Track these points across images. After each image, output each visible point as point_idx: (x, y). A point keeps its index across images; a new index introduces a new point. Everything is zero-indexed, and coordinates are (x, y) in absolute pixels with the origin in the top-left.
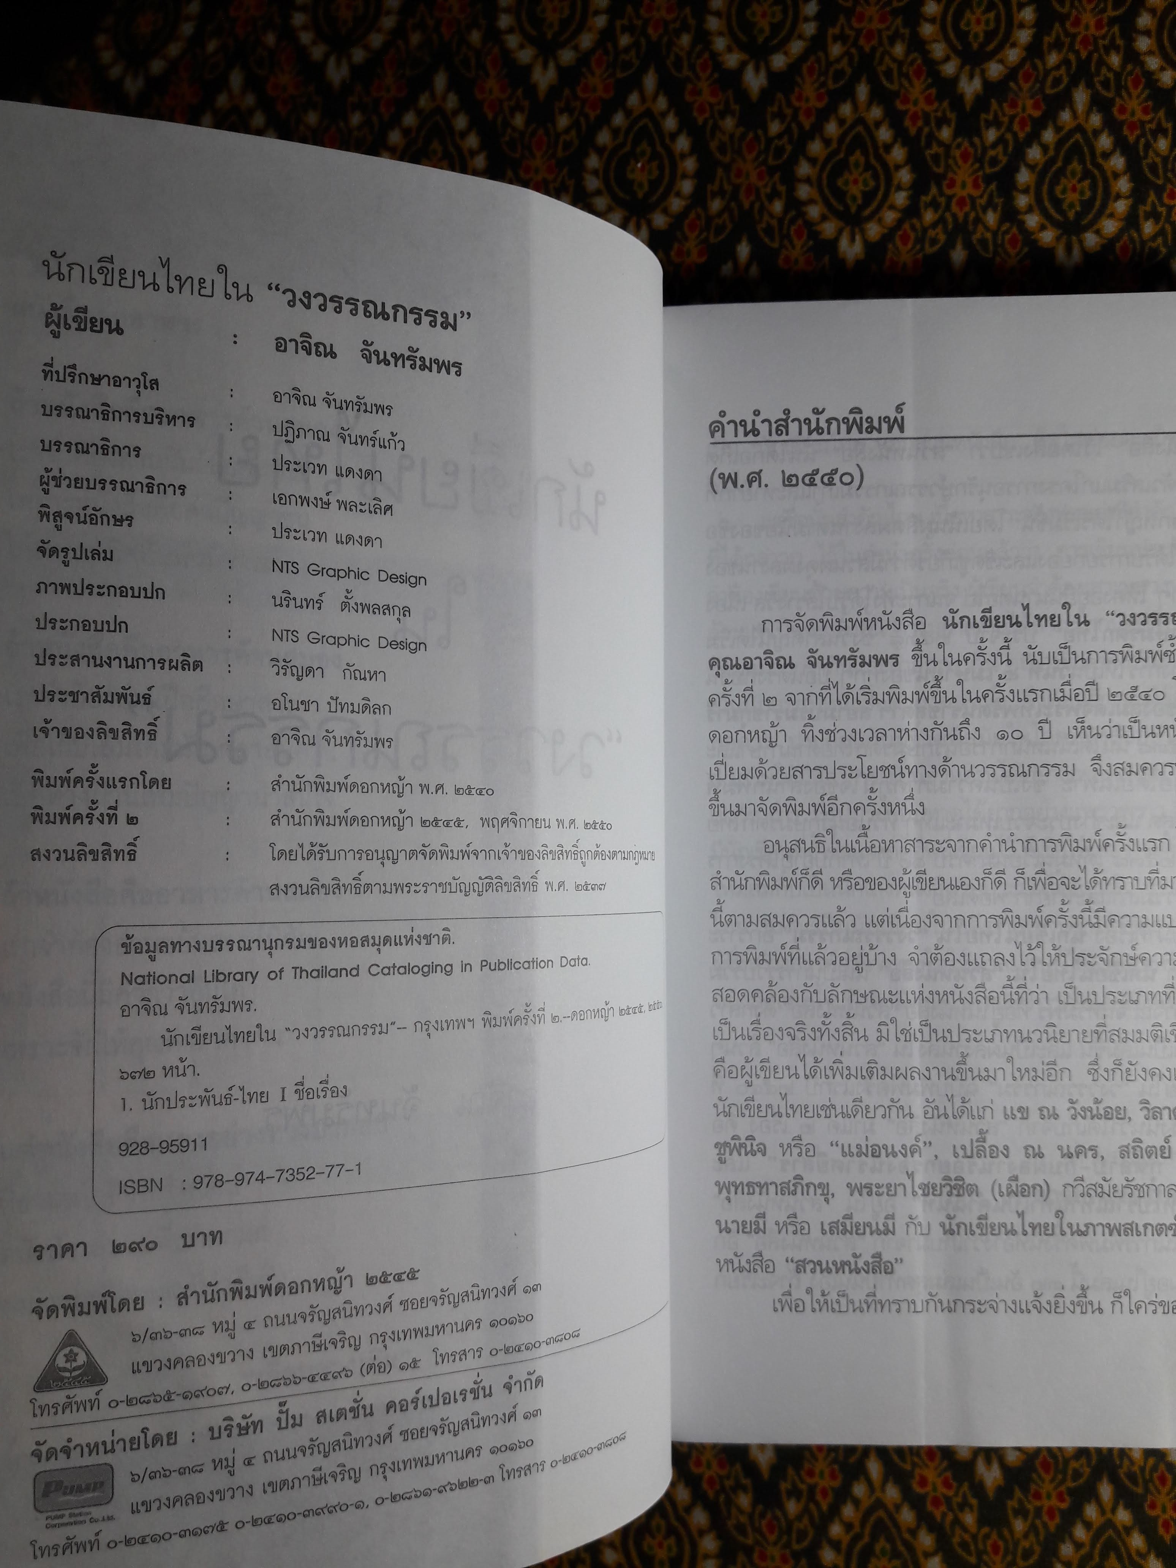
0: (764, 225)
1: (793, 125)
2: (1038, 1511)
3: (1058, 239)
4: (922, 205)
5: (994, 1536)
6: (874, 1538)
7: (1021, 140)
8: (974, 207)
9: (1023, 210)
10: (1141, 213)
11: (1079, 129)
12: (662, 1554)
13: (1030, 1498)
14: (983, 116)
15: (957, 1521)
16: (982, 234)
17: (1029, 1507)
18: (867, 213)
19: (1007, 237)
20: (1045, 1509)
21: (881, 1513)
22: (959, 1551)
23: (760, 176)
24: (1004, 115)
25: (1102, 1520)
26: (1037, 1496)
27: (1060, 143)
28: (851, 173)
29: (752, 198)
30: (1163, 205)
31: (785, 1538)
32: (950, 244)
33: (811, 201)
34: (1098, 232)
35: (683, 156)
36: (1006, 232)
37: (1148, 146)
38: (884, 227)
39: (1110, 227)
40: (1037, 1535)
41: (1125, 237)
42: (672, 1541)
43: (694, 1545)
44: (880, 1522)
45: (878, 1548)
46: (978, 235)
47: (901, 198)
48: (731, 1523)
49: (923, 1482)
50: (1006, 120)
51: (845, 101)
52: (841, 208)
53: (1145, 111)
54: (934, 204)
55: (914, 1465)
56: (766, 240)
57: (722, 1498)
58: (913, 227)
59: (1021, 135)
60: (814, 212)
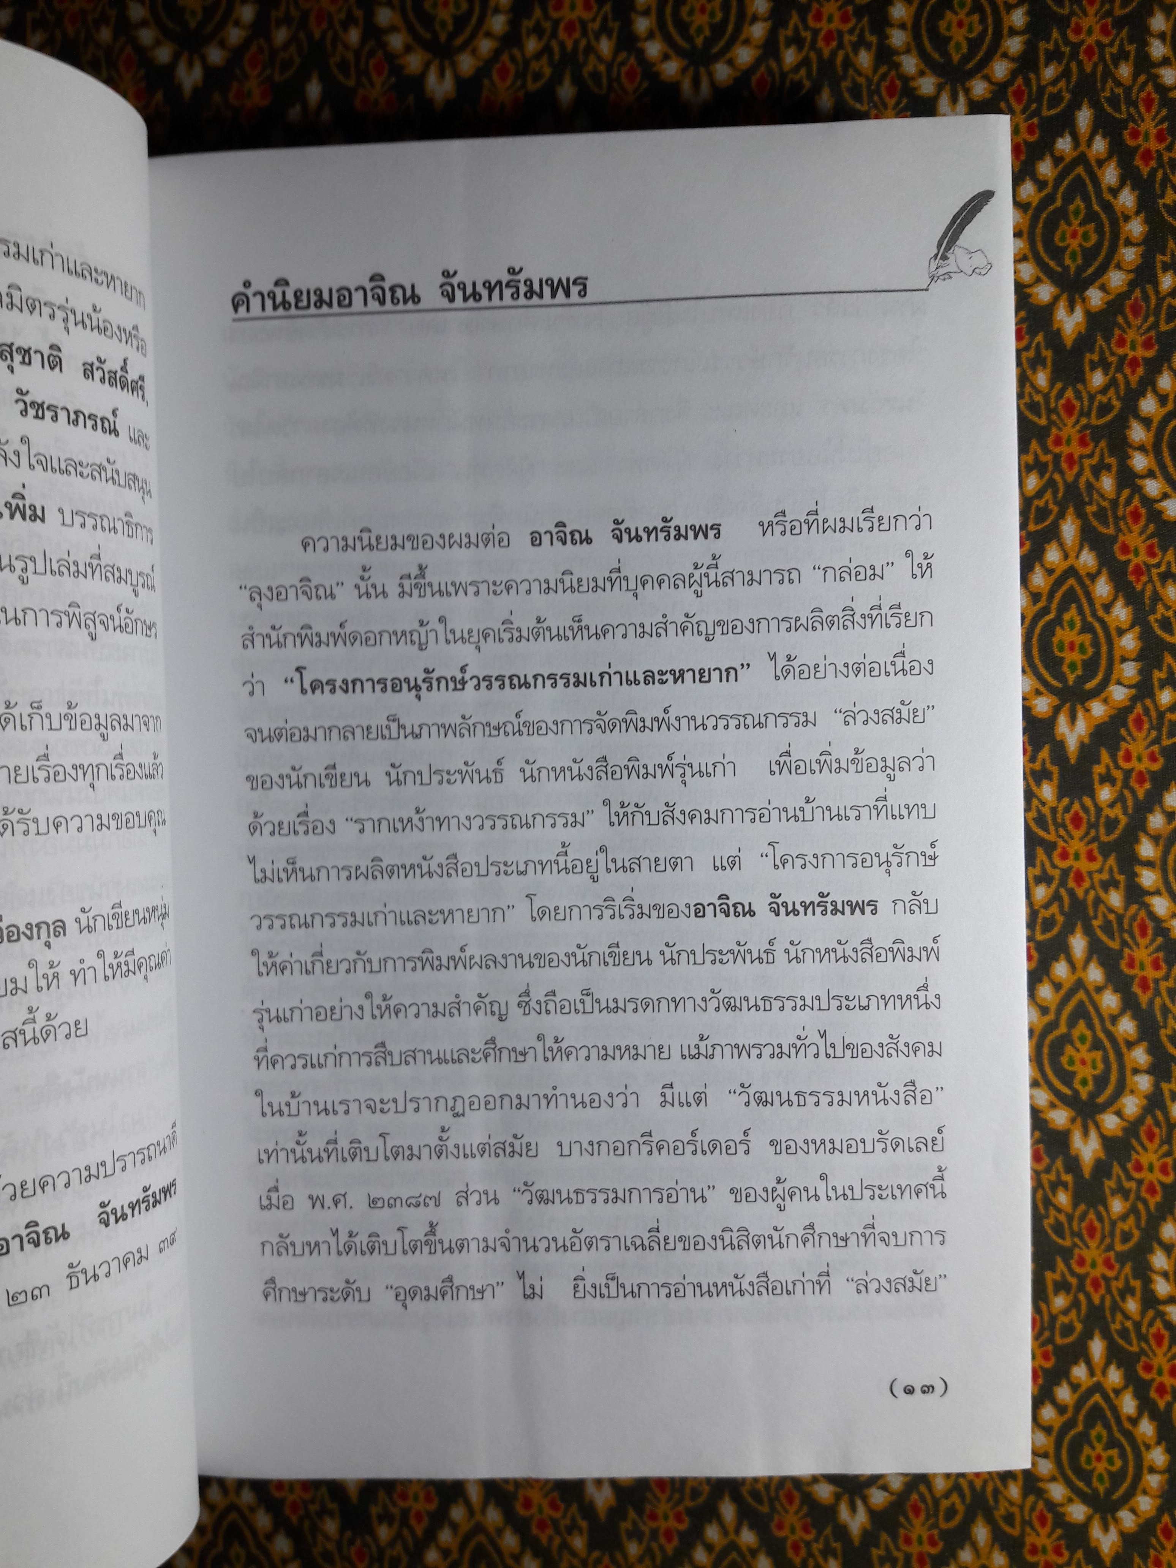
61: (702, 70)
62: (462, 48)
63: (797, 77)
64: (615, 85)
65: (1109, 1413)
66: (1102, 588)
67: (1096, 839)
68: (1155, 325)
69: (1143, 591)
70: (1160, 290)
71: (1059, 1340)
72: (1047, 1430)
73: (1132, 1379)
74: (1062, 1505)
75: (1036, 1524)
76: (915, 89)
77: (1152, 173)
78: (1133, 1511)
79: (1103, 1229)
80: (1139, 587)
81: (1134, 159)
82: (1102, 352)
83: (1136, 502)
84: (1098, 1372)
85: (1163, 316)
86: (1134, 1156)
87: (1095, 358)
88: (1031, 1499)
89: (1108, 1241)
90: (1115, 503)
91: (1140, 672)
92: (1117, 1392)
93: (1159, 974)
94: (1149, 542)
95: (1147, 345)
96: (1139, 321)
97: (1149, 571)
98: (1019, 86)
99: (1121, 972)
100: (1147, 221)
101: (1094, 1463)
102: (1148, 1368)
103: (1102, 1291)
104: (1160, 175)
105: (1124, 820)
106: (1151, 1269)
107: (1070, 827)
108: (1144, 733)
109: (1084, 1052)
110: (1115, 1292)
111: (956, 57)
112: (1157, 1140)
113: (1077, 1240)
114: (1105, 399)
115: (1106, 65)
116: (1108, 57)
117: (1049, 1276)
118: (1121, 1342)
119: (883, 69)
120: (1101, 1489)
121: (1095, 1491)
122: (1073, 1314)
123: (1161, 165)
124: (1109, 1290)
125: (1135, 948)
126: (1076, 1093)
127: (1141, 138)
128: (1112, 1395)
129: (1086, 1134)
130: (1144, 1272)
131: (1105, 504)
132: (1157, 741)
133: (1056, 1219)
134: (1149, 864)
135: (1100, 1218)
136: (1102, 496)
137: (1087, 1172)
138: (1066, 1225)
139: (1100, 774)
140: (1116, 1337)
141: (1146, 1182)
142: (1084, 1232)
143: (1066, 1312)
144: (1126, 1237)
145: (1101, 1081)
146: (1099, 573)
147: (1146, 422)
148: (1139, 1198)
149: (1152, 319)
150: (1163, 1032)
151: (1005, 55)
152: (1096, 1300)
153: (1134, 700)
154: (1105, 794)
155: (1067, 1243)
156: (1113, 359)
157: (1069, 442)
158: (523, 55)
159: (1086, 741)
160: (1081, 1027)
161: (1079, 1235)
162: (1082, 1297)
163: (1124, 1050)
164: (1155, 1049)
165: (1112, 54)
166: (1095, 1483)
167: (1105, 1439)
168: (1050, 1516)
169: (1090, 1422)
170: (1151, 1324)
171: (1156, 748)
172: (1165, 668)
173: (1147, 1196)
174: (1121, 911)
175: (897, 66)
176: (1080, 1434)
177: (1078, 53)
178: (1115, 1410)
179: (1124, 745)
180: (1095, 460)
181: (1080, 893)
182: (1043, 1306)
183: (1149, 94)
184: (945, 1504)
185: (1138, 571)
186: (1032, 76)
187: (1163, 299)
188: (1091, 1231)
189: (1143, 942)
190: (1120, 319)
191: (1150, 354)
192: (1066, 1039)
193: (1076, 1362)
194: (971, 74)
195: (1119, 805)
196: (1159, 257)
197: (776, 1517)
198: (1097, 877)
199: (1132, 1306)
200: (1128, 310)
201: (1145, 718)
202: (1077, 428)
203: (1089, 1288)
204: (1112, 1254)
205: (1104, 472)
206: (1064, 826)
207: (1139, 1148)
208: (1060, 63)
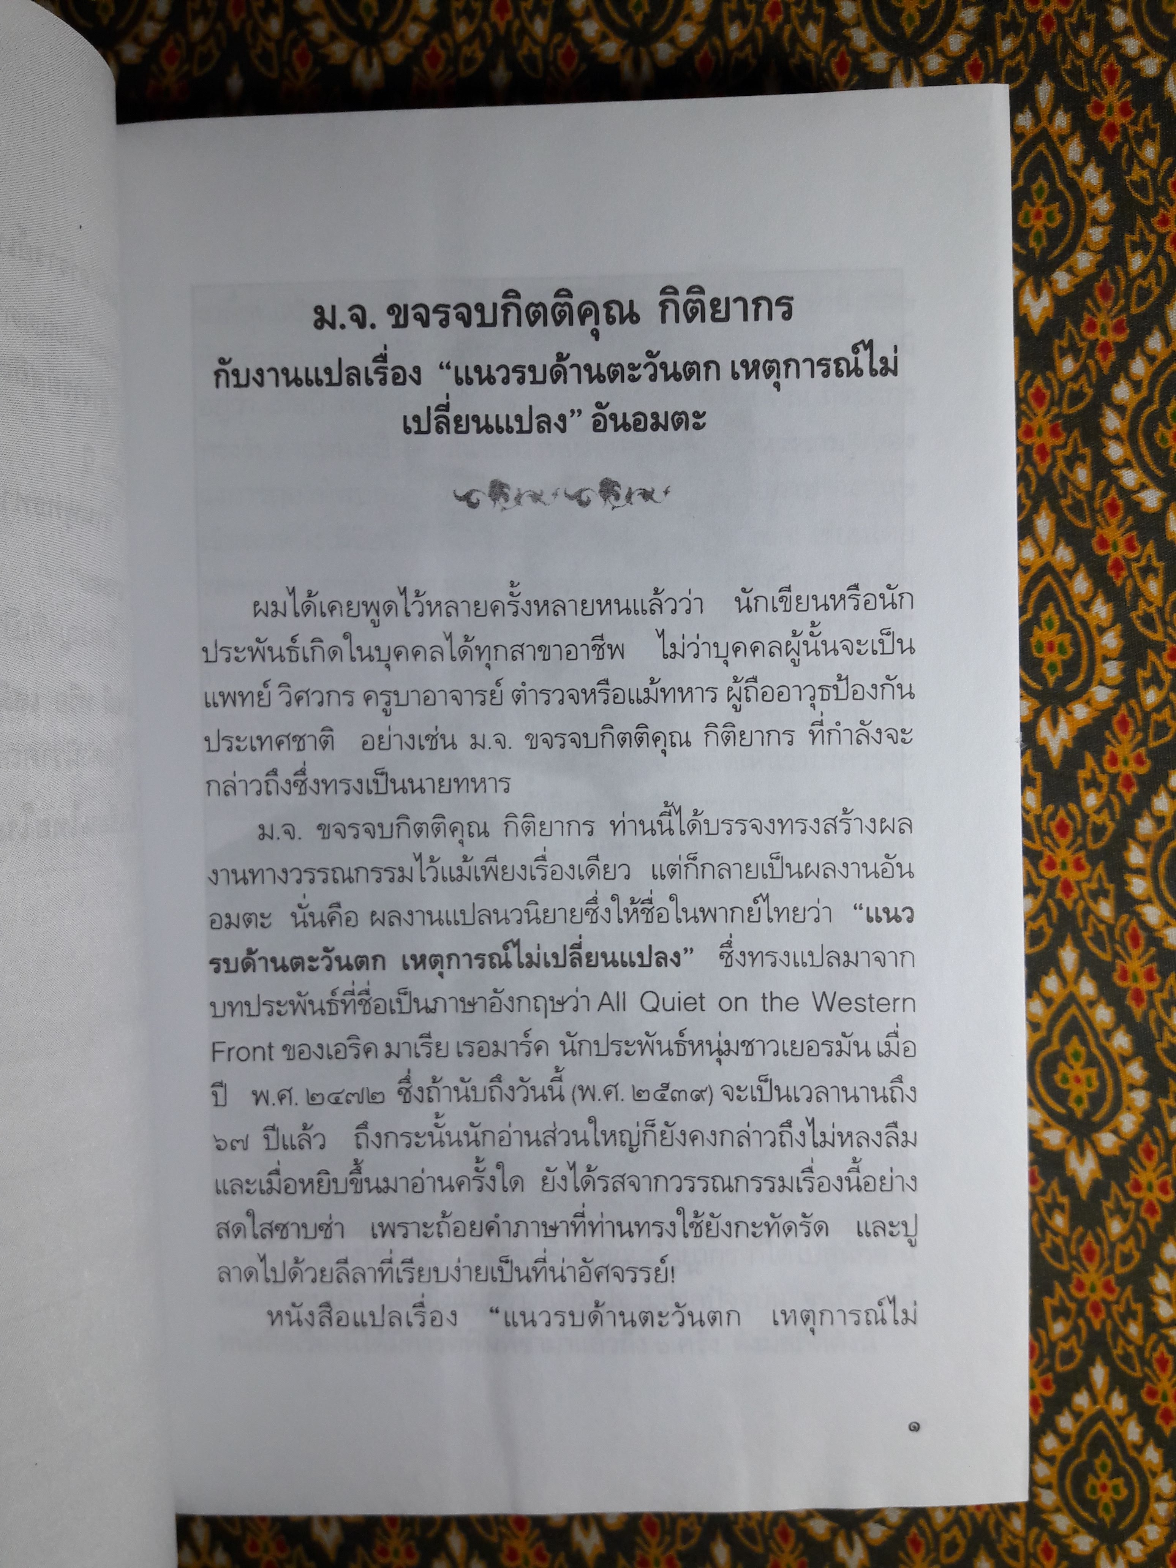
61: (643, 50)
62: (389, 35)
63: (742, 55)
64: (552, 68)
65: (1113, 1441)
66: (1081, 585)
67: (1083, 847)
68: (1126, 308)
69: (1123, 586)
70: (1130, 270)
71: (1059, 1368)
72: (1050, 1460)
73: (1136, 1406)
74: (1067, 1537)
75: (1042, 1557)
76: (866, 65)
77: (1118, 147)
78: (1141, 1540)
79: (1102, 1250)
80: (1119, 583)
81: (1098, 134)
82: (1071, 338)
83: (1113, 493)
84: (1101, 1399)
85: (1134, 298)
86: (1133, 1175)
87: (1065, 343)
88: (1035, 1531)
89: (1107, 1264)
90: (1090, 496)
91: (1124, 671)
92: (1121, 1419)
93: (1154, 986)
94: (1128, 535)
95: (1118, 329)
96: (1109, 303)
97: (1129, 566)
98: (976, 60)
99: (1114, 984)
100: (1114, 199)
101: (1100, 1493)
102: (1152, 1394)
103: (1103, 1316)
104: (1125, 150)
105: (1111, 826)
106: (1153, 1292)
107: (1056, 835)
108: (1130, 735)
109: (1078, 1069)
110: (1116, 1317)
111: (909, 30)
112: (1156, 1158)
113: (1075, 1264)
114: (1076, 387)
115: (1065, 37)
116: (1067, 27)
117: (1048, 1302)
118: (1123, 1367)
119: (832, 45)
120: (1107, 1519)
121: (1101, 1521)
122: (1073, 1340)
123: (1126, 138)
124: (1110, 1315)
125: (1128, 960)
126: (1071, 1111)
127: (1104, 114)
128: (1116, 1423)
129: (1082, 1153)
130: (1145, 1295)
131: (1081, 496)
132: (1143, 743)
133: (1053, 1242)
134: (1139, 871)
135: (1099, 1241)
136: (1077, 489)
137: (1084, 1193)
138: (1063, 1248)
139: (1085, 780)
140: (1119, 1363)
141: (1146, 1202)
142: (1083, 1256)
143: (1065, 1338)
144: (1126, 1259)
145: (1097, 1100)
146: (1076, 569)
147: (1120, 409)
148: (1138, 1218)
149: (1122, 302)
150: (1159, 1046)
151: (960, 28)
152: (1097, 1325)
153: (1118, 700)
154: (1091, 800)
155: (1065, 1267)
156: (1083, 345)
157: (1040, 432)
158: (454, 41)
159: (1070, 745)
160: (1075, 1044)
161: (1077, 1258)
162: (1081, 1322)
163: (1120, 1066)
164: (1151, 1064)
165: (1071, 24)
166: (1101, 1513)
167: (1110, 1468)
168: (1055, 1548)
169: (1094, 1451)
170: (1154, 1349)
171: (1142, 750)
172: (1149, 667)
173: (1146, 1216)
174: (1111, 922)
175: (848, 40)
176: (1084, 1464)
177: (1036, 24)
178: (1119, 1438)
179: (1109, 748)
180: (1068, 451)
181: (1069, 903)
182: (1042, 1333)
183: (1112, 65)
184: (946, 1537)
185: (1117, 566)
186: (989, 49)
187: (1134, 280)
188: (1090, 1254)
189: (1135, 952)
190: (1089, 303)
191: (1121, 338)
192: (1059, 1057)
193: (1077, 1390)
194: (924, 49)
195: (1106, 811)
196: (1128, 237)
197: (771, 1558)
198: (1085, 887)
199: (1134, 1330)
200: (1096, 293)
201: (1130, 720)
202: (1049, 417)
203: (1089, 1313)
204: (1112, 1277)
205: (1078, 463)
206: (1049, 834)
207: (1137, 1167)
208: (1017, 34)
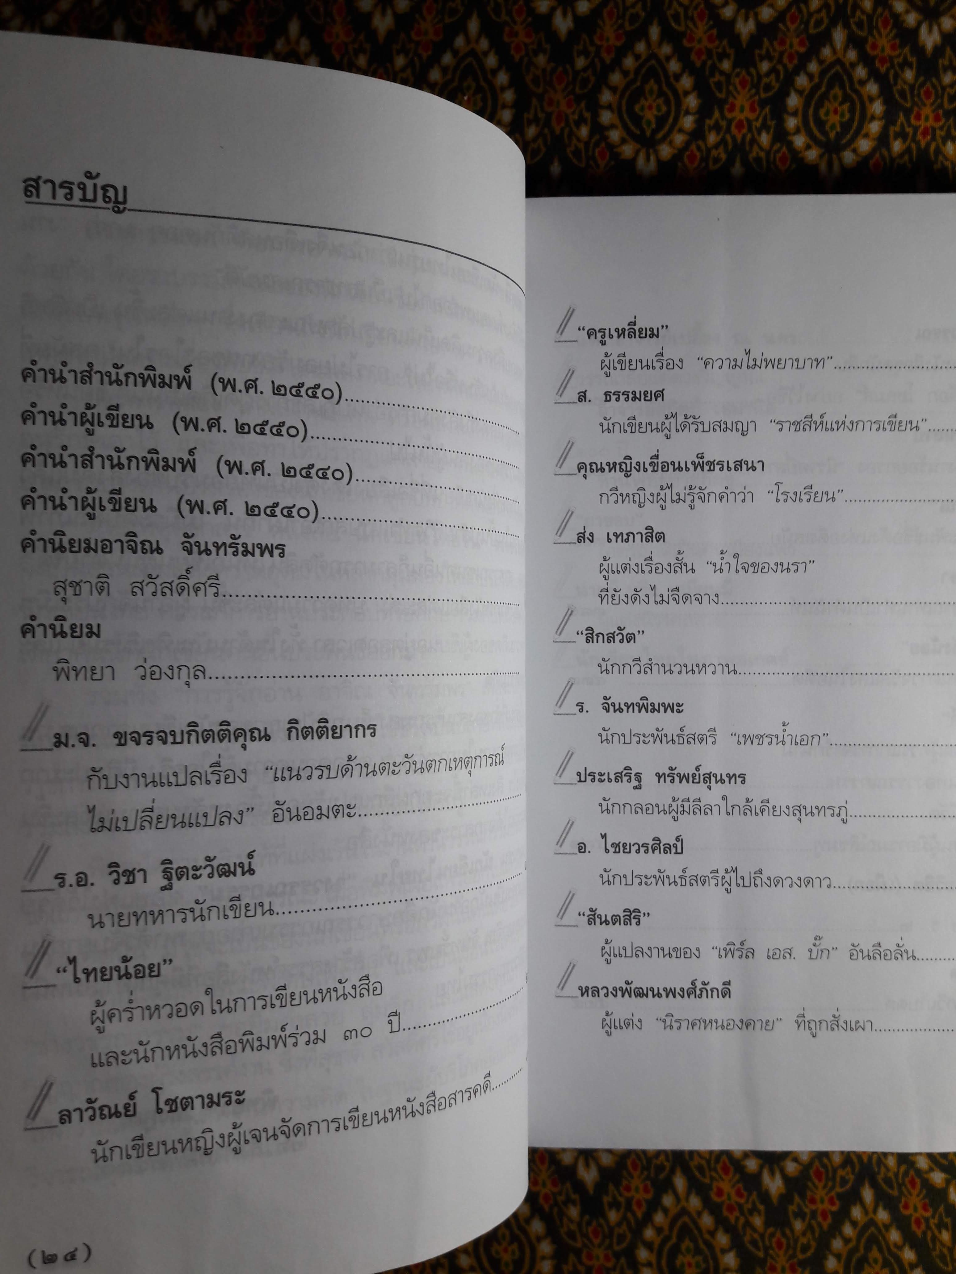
0: (573, 148)
1: (596, 60)
2: (814, 1214)
3: (821, 156)
4: (706, 128)
5: (778, 1234)
6: (680, 1238)
7: (790, 70)
8: (750, 129)
9: (792, 132)
10: (891, 134)
11: (838, 61)
12: (506, 1258)
13: (807, 1203)
14: (757, 52)
15: (748, 1224)
16: (757, 153)
17: (807, 1210)
18: (660, 135)
19: (779, 155)
20: (819, 1212)
21: (686, 1219)
22: (751, 1248)
23: (569, 105)
24: (774, 50)
25: (866, 1219)
26: (813, 1201)
27: (823, 73)
28: (646, 99)
29: (563, 125)
30: (910, 125)
31: (607, 1241)
32: (730, 161)
33: (613, 126)
34: (854, 151)
35: (503, 89)
36: (778, 151)
37: (896, 76)
38: (674, 148)
39: (864, 145)
40: (813, 1232)
41: (877, 155)
42: (515, 1246)
43: (533, 1249)
44: (685, 1227)
45: (683, 1247)
46: (754, 154)
47: (688, 122)
48: (563, 1231)
49: (720, 1193)
50: (777, 55)
51: (640, 40)
52: (638, 132)
53: (893, 47)
54: (717, 127)
55: (712, 1179)
56: (575, 161)
57: (556, 1210)
58: (699, 148)
59: (790, 66)
60: (615, 135)
